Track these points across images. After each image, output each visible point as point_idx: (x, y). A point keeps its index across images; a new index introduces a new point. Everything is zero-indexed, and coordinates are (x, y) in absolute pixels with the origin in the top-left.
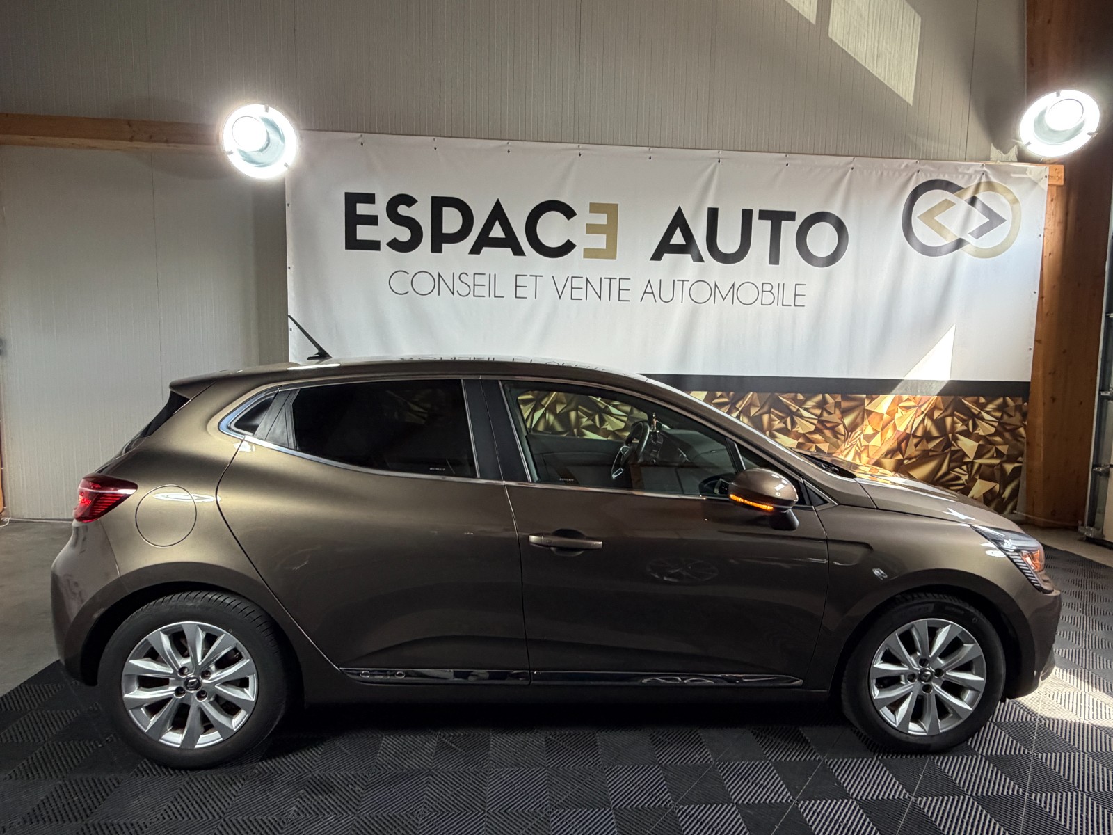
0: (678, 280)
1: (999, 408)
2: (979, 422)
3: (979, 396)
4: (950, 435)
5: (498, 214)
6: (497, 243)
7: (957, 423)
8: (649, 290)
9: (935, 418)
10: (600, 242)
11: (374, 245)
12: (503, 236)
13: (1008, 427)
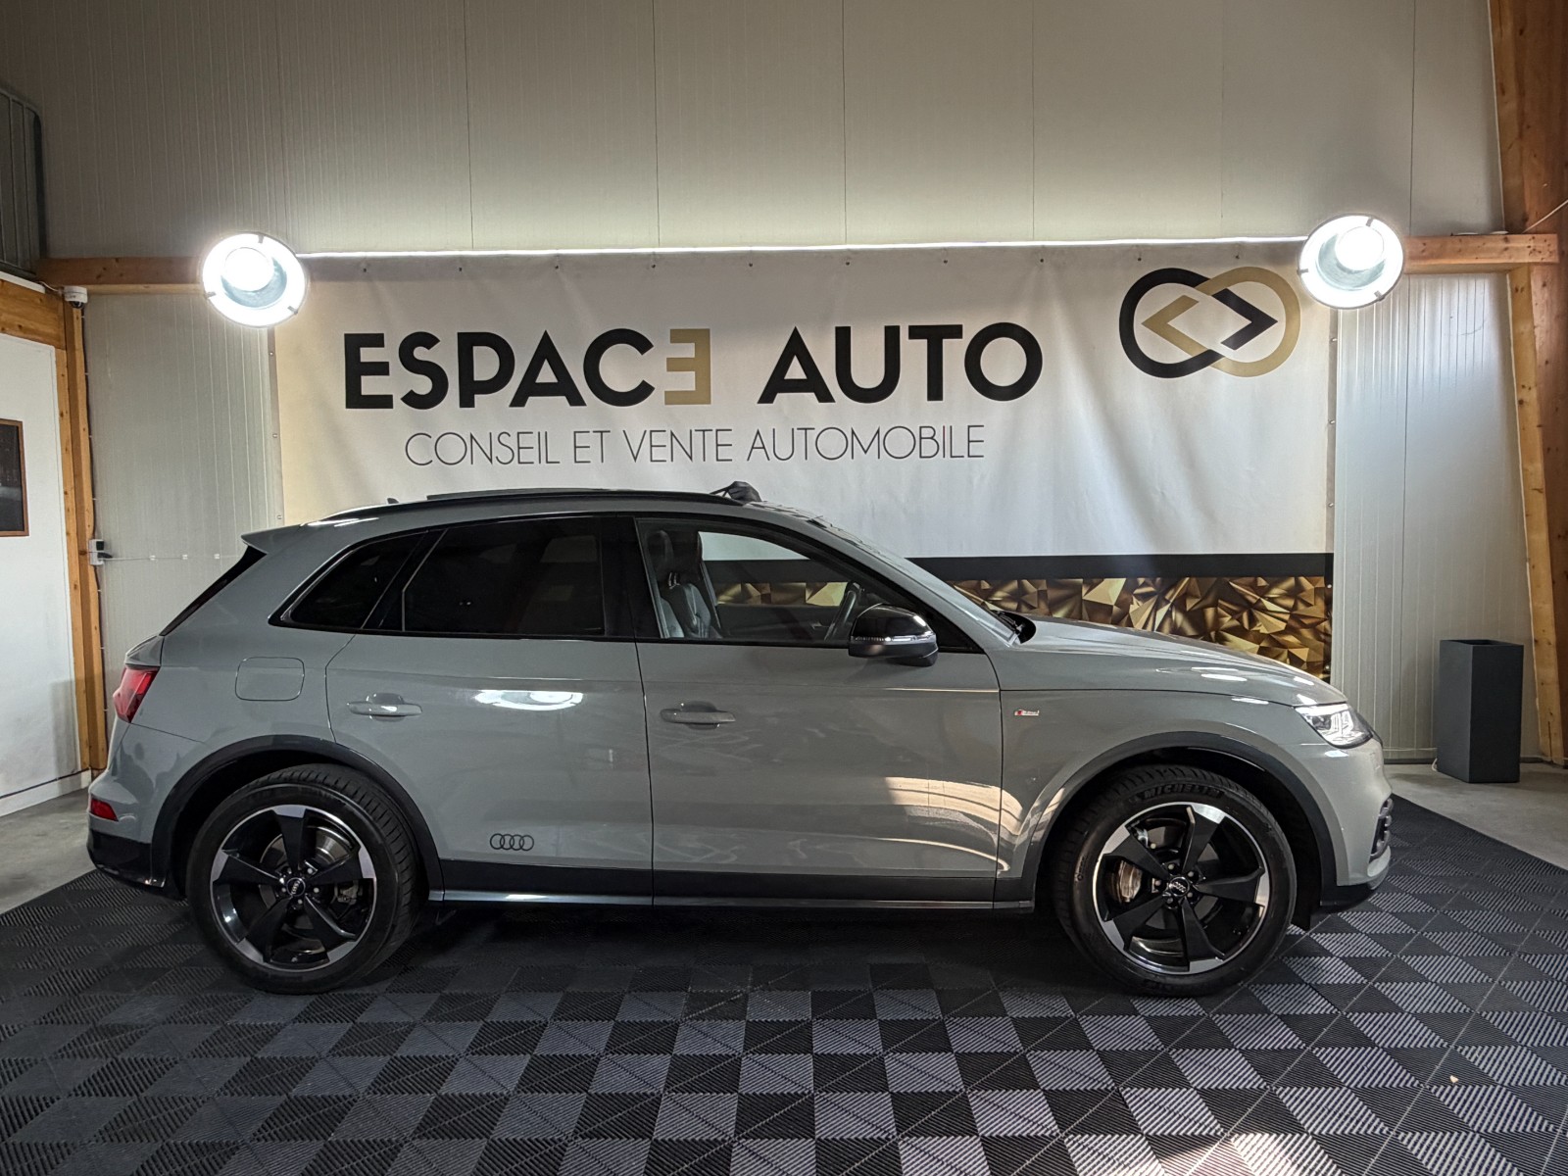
0: (798, 429)
1: (1290, 594)
2: (1258, 614)
3: (1256, 576)
4: (1213, 634)
5: (546, 351)
6: (547, 390)
7: (1225, 616)
8: (758, 444)
9: (1188, 608)
10: (687, 381)
11: (384, 402)
12: (555, 380)
13: (1306, 622)
